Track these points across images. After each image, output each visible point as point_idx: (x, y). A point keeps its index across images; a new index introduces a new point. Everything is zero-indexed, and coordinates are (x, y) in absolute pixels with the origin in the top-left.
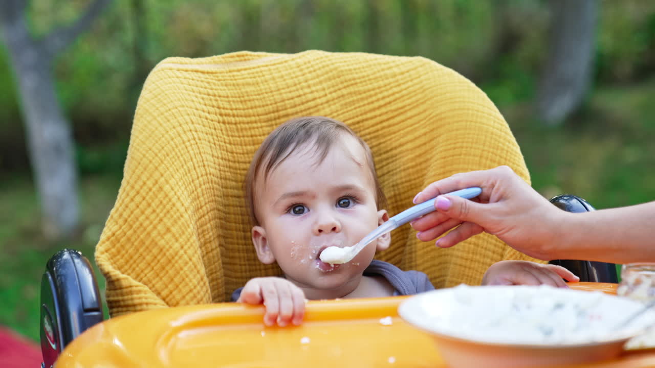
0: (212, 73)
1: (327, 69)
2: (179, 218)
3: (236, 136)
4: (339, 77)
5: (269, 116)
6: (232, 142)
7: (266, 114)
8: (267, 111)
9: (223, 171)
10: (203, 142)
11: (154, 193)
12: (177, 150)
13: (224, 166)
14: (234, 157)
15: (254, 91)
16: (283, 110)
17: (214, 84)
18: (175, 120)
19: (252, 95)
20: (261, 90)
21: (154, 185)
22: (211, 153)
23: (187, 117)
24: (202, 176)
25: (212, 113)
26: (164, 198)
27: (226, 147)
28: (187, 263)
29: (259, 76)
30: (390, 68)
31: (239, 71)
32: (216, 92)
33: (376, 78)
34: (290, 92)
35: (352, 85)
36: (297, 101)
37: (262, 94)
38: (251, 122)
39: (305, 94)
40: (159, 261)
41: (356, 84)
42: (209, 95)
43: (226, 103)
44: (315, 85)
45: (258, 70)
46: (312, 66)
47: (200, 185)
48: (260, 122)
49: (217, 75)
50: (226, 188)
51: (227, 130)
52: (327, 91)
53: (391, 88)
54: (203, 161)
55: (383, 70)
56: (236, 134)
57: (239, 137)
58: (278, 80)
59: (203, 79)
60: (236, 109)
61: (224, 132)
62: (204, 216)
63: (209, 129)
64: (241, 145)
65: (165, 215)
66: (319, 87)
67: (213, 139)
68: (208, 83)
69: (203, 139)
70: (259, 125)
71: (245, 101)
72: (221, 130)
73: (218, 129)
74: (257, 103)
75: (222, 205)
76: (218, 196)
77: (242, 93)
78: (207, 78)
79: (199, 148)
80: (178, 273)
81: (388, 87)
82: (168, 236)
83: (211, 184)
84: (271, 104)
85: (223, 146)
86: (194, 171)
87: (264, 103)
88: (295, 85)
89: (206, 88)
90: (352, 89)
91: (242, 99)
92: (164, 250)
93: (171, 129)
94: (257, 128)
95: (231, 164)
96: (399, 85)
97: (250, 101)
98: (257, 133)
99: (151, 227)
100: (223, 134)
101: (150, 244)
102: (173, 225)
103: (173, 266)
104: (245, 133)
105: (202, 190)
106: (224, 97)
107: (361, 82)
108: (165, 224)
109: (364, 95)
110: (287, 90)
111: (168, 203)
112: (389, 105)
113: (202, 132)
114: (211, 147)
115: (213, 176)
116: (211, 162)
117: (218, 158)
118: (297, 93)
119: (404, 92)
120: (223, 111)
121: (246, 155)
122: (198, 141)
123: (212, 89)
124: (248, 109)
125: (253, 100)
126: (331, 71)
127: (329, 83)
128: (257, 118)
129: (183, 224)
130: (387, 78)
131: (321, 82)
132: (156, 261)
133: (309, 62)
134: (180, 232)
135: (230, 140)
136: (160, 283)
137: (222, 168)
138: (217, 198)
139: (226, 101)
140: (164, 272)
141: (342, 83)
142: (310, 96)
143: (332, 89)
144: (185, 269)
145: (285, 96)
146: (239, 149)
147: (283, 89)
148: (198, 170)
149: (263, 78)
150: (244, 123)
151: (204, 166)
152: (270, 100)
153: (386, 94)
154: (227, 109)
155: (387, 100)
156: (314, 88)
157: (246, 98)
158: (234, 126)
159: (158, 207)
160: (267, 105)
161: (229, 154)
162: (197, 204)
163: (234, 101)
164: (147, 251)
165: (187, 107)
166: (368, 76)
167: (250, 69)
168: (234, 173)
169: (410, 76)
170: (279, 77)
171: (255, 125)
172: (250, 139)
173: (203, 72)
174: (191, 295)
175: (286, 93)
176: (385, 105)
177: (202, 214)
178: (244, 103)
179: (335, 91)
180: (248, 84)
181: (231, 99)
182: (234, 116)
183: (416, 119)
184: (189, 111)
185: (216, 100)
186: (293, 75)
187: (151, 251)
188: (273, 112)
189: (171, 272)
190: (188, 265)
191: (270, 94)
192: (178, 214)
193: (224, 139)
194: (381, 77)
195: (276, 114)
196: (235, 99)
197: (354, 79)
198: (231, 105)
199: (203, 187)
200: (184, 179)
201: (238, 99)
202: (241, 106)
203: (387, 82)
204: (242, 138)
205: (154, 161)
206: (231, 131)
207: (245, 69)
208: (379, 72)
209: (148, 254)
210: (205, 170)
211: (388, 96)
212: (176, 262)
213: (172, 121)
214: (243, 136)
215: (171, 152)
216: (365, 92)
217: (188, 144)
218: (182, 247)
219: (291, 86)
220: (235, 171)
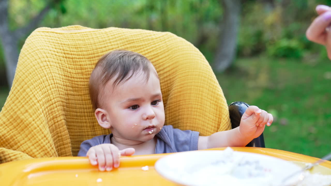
0: (61, 34)
1: (120, 35)
2: (33, 105)
3: (72, 65)
4: (126, 39)
5: (89, 56)
6: (70, 67)
7: (88, 55)
8: (89, 54)
9: (65, 82)
10: (52, 67)
11: (20, 93)
12: (36, 71)
13: (65, 80)
14: (71, 75)
15: (82, 43)
16: (96, 53)
17: (62, 39)
18: (37, 56)
19: (81, 45)
20: (86, 43)
21: (21, 89)
22: (58, 73)
23: (44, 54)
24: (52, 84)
25: (59, 53)
26: (26, 95)
27: (67, 70)
28: (36, 128)
29: (86, 37)
30: (151, 36)
31: (75, 34)
32: (63, 43)
33: (143, 40)
34: (101, 45)
35: (132, 43)
36: (104, 49)
37: (87, 45)
38: (80, 58)
39: (108, 46)
40: (20, 126)
41: (134, 42)
42: (58, 44)
43: (68, 48)
44: (113, 42)
45: (85, 33)
46: (113, 33)
47: (50, 89)
48: (85, 58)
49: (64, 35)
50: (67, 90)
51: (67, 61)
52: (119, 45)
53: (151, 45)
54: (52, 77)
55: (147, 36)
56: (72, 63)
57: (74, 65)
58: (94, 39)
59: (56, 36)
60: (73, 51)
61: (66, 62)
62: (52, 104)
63: (57, 61)
64: (75, 69)
65: (26, 104)
66: (115, 43)
67: (59, 66)
68: (59, 38)
69: (53, 66)
70: (84, 60)
71: (78, 48)
72: (65, 61)
73: (63, 61)
74: (84, 49)
75: (65, 99)
76: (62, 95)
77: (76, 44)
78: (58, 36)
79: (50, 70)
80: (31, 133)
81: (149, 45)
82: (26, 114)
83: (57, 89)
84: (91, 50)
85: (65, 69)
86: (47, 82)
87: (87, 50)
88: (103, 41)
89: (57, 40)
90: (132, 45)
91: (76, 47)
92: (23, 121)
93: (34, 61)
94: (83, 61)
95: (70, 78)
96: (155, 44)
97: (80, 48)
98: (83, 64)
99: (17, 109)
100: (65, 63)
101: (16, 118)
102: (29, 109)
103: (28, 129)
104: (77, 64)
105: (52, 92)
106: (67, 45)
107: (136, 42)
108: (25, 108)
109: (138, 48)
110: (99, 44)
111: (28, 98)
112: (150, 53)
113: (53, 62)
114: (58, 69)
115: (59, 84)
116: (58, 77)
117: (62, 75)
118: (104, 46)
119: (158, 47)
120: (66, 52)
121: (77, 75)
122: (50, 67)
123: (60, 41)
124: (79, 52)
125: (82, 47)
126: (122, 36)
127: (121, 41)
128: (83, 56)
129: (35, 109)
130: (149, 40)
131: (116, 41)
132: (19, 126)
133: (112, 31)
134: (33, 112)
135: (69, 67)
136: (20, 137)
137: (64, 80)
138: (61, 96)
139: (68, 47)
140: (23, 132)
141: (127, 41)
142: (111, 47)
143: (122, 44)
144: (34, 131)
145: (98, 47)
146: (73, 71)
147: (97, 43)
148: (49, 81)
149: (87, 38)
150: (76, 58)
151: (53, 79)
152: (90, 48)
153: (148, 48)
154: (68, 51)
155: (149, 51)
156: (113, 43)
157: (78, 46)
158: (71, 60)
159: (22, 99)
160: (88, 51)
161: (69, 73)
162: (48, 99)
163: (72, 47)
164: (15, 121)
165: (45, 49)
166: (140, 39)
167: (81, 33)
168: (71, 83)
169: (160, 40)
170: (95, 38)
171: (82, 60)
172: (79, 66)
173: (57, 33)
174: (37, 144)
175: (98, 45)
176: (148, 53)
177: (51, 103)
178: (77, 49)
179: (123, 45)
180: (80, 40)
181: (70, 46)
182: (71, 54)
183: (164, 59)
184: (46, 51)
185: (63, 46)
186: (103, 37)
187: (16, 121)
188: (92, 54)
189: (27, 132)
190: (36, 129)
191: (90, 45)
192: (33, 103)
193: (66, 65)
194: (146, 40)
195: (93, 55)
196: (72, 46)
197: (133, 40)
198: (70, 49)
199: (52, 90)
200: (40, 86)
201: (74, 47)
202: (75, 50)
203: (149, 42)
204: (75, 66)
205: (22, 77)
206: (70, 62)
207: (79, 33)
208: (145, 37)
209: (15, 122)
210: (54, 81)
211: (149, 49)
212: (30, 127)
213: (35, 57)
214: (76, 65)
215: (32, 72)
216: (138, 47)
217: (43, 68)
218: (34, 120)
219: (102, 42)
220: (72, 82)
